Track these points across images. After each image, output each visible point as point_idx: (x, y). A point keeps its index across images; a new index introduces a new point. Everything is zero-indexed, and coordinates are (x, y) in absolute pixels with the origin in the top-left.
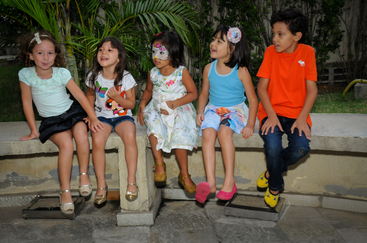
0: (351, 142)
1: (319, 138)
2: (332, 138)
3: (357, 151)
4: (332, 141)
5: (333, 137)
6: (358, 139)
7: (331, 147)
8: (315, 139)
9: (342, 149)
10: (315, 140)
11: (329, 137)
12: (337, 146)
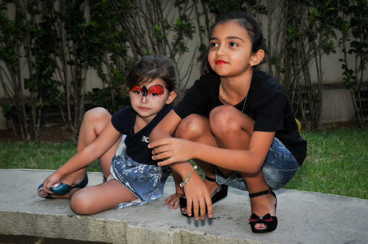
0: (66, 224)
1: (24, 216)
2: (41, 217)
3: (75, 239)
4: (41, 222)
5: (42, 215)
6: (74, 219)
7: (41, 231)
8: (19, 218)
9: (55, 234)
10: (19, 220)
11: (37, 215)
12: (48, 230)
